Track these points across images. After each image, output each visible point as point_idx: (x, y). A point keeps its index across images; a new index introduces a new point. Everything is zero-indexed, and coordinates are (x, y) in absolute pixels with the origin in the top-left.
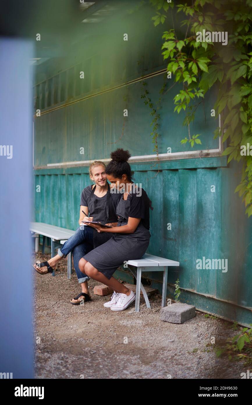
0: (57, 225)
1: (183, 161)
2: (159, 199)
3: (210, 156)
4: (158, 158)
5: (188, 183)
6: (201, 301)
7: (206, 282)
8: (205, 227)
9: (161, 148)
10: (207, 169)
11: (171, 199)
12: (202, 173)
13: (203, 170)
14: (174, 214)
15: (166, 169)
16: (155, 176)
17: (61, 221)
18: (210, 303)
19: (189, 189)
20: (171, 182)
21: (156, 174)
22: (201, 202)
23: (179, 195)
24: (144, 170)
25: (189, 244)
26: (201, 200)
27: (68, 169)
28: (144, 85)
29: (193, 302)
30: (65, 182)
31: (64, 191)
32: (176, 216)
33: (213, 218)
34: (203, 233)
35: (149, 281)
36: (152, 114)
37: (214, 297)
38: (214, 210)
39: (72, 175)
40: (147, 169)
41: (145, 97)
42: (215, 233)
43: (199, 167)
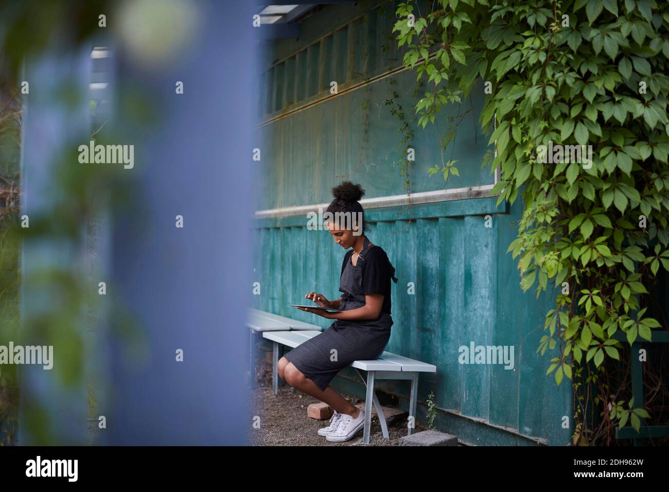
0: (267, 311)
1: (445, 204)
2: (412, 266)
3: (482, 197)
4: (410, 200)
5: (453, 240)
6: (469, 430)
7: (476, 397)
8: (475, 310)
9: (414, 184)
10: (478, 217)
11: (428, 266)
12: (472, 223)
13: (473, 218)
14: (432, 289)
15: (422, 217)
16: (407, 230)
17: (273, 303)
18: (481, 432)
19: (453, 248)
20: (429, 238)
21: (407, 226)
22: (470, 269)
23: (440, 260)
24: (391, 219)
25: (452, 338)
26: (470, 266)
27: (284, 218)
28: (392, 84)
29: (458, 432)
30: (280, 241)
31: (278, 253)
32: (436, 293)
33: (487, 295)
34: (472, 320)
35: (395, 397)
36: (401, 130)
37: (485, 423)
38: (488, 282)
39: (289, 228)
40: (394, 218)
41: (392, 102)
42: (489, 320)
43: (467, 213)
